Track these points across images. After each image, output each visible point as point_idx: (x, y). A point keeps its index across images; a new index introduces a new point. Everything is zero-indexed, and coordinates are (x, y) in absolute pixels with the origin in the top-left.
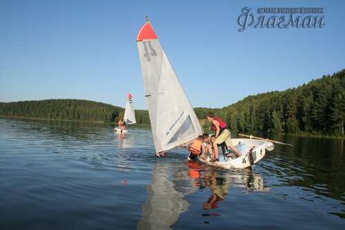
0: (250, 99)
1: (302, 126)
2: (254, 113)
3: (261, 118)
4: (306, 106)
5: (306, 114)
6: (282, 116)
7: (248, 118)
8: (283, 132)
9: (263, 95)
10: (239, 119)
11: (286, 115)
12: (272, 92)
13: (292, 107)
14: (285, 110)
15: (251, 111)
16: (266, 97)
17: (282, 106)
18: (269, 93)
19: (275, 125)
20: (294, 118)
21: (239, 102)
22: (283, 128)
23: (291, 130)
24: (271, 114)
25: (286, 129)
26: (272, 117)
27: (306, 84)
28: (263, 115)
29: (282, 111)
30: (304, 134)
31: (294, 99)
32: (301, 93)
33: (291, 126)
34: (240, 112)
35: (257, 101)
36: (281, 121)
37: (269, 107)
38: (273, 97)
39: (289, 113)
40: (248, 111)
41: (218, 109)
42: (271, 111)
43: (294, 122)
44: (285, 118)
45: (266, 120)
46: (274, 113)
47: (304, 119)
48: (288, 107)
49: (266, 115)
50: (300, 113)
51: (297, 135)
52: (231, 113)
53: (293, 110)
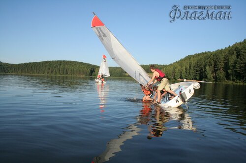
0: (189, 57)
1: (228, 76)
2: (192, 68)
3: (197, 71)
4: (231, 62)
5: (231, 67)
6: (213, 69)
7: (188, 71)
8: (214, 81)
9: (199, 55)
10: (181, 72)
11: (216, 69)
12: (205, 52)
13: (220, 63)
14: (215, 65)
15: (190, 66)
16: (201, 56)
17: (213, 62)
18: (203, 53)
19: (208, 76)
20: (222, 71)
21: (182, 60)
22: (213, 78)
23: (220, 79)
24: (205, 68)
25: (216, 79)
26: (205, 71)
27: (231, 46)
28: (199, 69)
29: (213, 66)
30: (230, 83)
31: (222, 57)
32: (227, 53)
33: (220, 77)
34: (182, 67)
35: (195, 59)
36: (213, 73)
37: (204, 63)
38: (206, 56)
39: (218, 67)
40: (188, 66)
41: (166, 65)
42: (205, 66)
43: (221, 74)
44: (215, 71)
45: (201, 73)
46: (207, 68)
47: (230, 71)
48: (218, 63)
49: (201, 69)
50: (226, 67)
51: (224, 83)
52: (176, 68)
53: (221, 65)
